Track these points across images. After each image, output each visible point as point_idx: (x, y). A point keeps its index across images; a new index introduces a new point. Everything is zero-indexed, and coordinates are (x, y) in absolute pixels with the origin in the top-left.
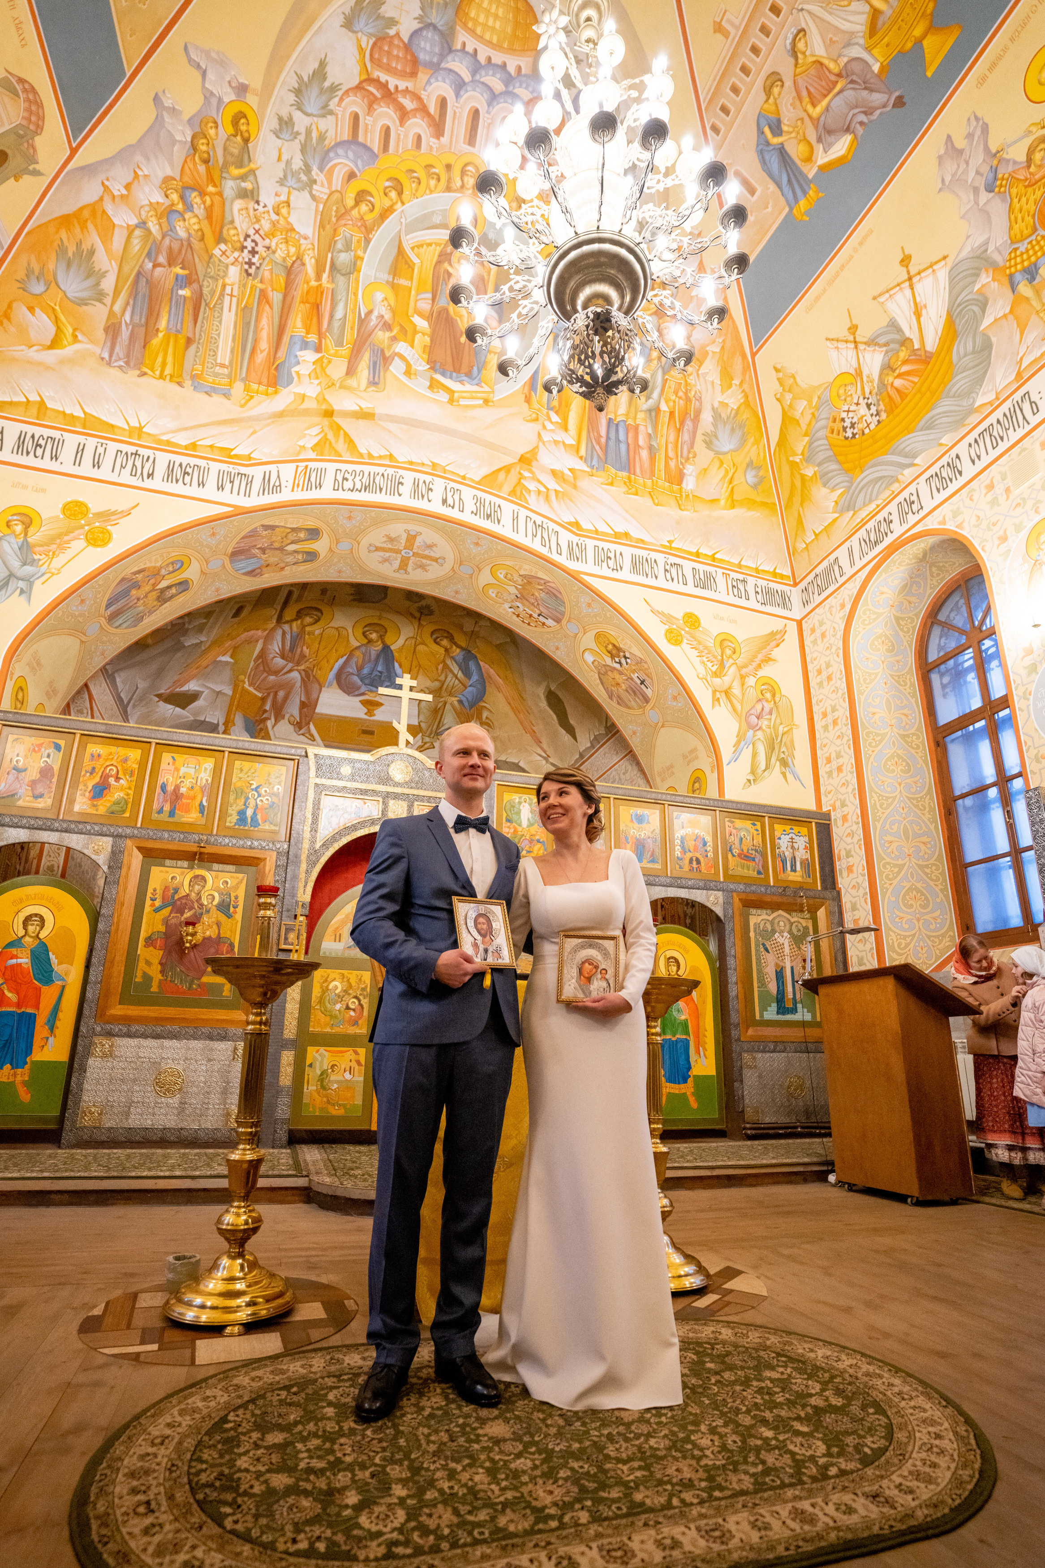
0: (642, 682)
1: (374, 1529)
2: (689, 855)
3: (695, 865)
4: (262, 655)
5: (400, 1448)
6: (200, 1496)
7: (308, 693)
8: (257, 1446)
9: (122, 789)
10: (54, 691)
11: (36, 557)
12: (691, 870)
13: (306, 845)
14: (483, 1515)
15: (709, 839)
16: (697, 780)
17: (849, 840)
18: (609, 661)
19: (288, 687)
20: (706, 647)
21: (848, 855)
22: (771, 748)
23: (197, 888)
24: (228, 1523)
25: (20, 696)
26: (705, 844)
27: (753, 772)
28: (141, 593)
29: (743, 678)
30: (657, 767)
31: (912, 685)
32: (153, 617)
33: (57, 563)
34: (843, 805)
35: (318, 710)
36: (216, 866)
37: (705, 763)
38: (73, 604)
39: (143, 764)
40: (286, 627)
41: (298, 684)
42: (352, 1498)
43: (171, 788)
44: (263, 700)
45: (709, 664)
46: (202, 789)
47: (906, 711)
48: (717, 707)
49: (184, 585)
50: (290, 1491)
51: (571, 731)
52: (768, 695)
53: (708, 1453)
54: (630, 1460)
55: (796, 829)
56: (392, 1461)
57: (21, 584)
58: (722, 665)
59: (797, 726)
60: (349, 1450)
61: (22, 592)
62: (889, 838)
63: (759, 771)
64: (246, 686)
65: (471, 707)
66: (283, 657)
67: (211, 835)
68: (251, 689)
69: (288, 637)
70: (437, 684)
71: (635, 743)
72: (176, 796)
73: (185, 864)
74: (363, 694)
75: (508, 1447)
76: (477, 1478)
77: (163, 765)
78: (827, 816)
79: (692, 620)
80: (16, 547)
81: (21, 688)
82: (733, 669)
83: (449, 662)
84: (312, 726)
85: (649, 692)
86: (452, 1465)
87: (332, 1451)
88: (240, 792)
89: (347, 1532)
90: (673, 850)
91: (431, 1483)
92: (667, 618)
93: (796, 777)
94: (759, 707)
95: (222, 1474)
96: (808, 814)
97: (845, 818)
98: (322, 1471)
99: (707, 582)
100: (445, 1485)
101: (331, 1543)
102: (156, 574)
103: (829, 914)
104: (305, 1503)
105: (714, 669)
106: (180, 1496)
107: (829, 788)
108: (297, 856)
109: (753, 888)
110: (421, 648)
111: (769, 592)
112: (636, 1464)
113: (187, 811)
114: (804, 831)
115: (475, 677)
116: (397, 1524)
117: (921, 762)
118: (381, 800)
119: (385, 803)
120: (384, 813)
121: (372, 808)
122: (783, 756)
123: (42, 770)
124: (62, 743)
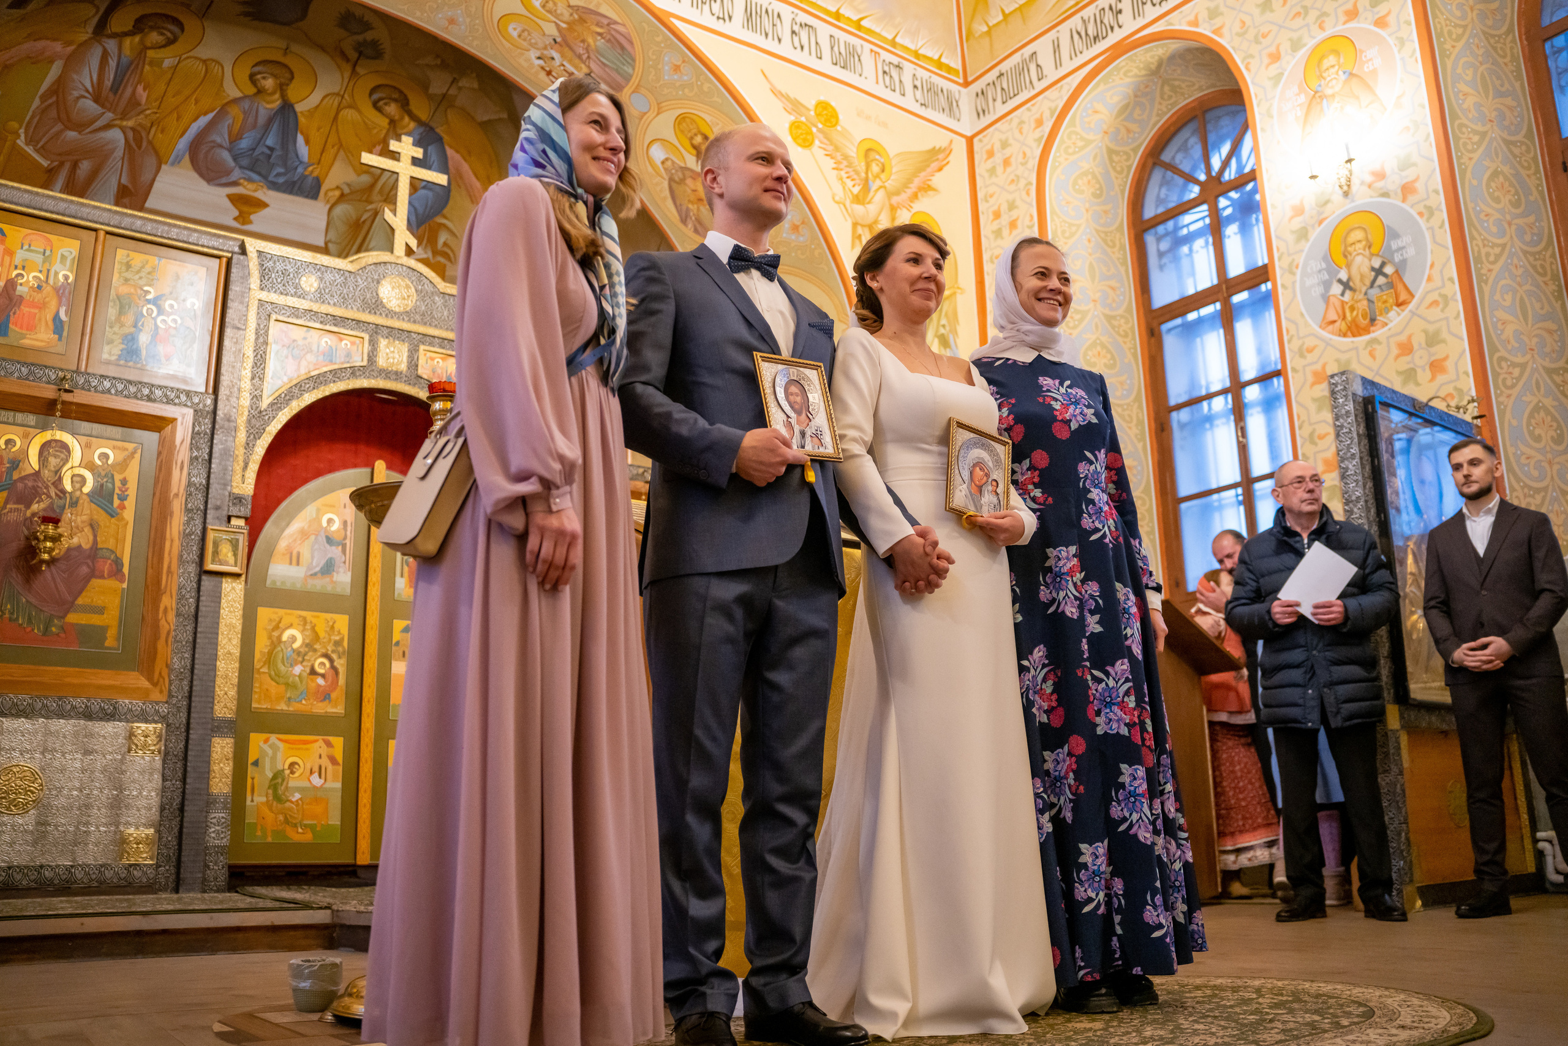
4: (59, 88)
13: (244, 402)
19: (100, 154)
20: (846, 157)
23: (53, 461)
29: (893, 209)
31: (1122, 247)
35: (152, 203)
36: (85, 426)
40: (111, 45)
41: (119, 153)
44: (52, 172)
45: (850, 183)
46: (58, 291)
47: (1113, 283)
58: (867, 187)
59: (962, 290)
64: (21, 142)
65: (419, 224)
66: (97, 99)
67: (77, 372)
68: (29, 150)
69: (113, 63)
70: (366, 179)
73: (31, 419)
74: (235, 184)
79: (827, 113)
82: (881, 195)
88: (125, 304)
92: (794, 105)
99: (847, 59)
105: (856, 190)
108: (229, 420)
110: (348, 114)
111: (931, 89)
113: (31, 328)
117: (1130, 356)
118: (367, 337)
119: (373, 343)
120: (372, 358)
121: (352, 349)
122: (942, 331)
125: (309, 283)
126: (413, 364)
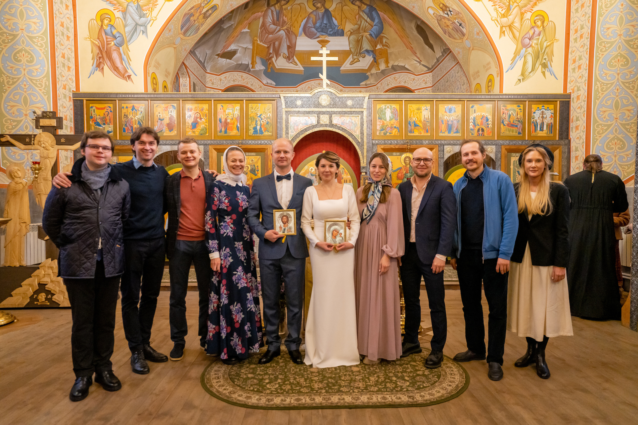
0: (460, 25)
1: (270, 387)
2: (477, 127)
3: (480, 132)
4: (264, 24)
5: (284, 372)
6: (231, 377)
7: (290, 41)
8: (247, 367)
9: (203, 123)
10: (169, 73)
11: (145, 12)
12: (479, 135)
14: (298, 388)
15: (490, 117)
16: (490, 81)
17: (578, 111)
18: (441, 13)
19: (280, 39)
21: (577, 120)
22: (537, 57)
24: (236, 383)
25: (155, 82)
26: (487, 120)
27: (522, 74)
28: (195, 18)
29: (522, 14)
30: (471, 72)
32: (204, 26)
33: (154, 13)
34: (579, 90)
35: (297, 49)
37: (494, 71)
38: (166, 34)
39: (210, 110)
40: (273, 8)
41: (285, 37)
42: (267, 381)
43: (223, 120)
45: (500, 10)
46: (237, 119)
47: (634, 23)
48: (503, 37)
49: (214, 8)
50: (252, 378)
51: (431, 47)
52: (539, 23)
53: (371, 382)
54: (347, 380)
55: (546, 106)
56: (281, 374)
57: (142, 28)
58: (509, 9)
59: (557, 40)
60: (271, 371)
61: (143, 32)
62: (604, 109)
63: (527, 73)
64: (259, 42)
65: (376, 37)
66: (274, 24)
67: (243, 140)
68: (261, 44)
69: (275, 13)
70: (357, 26)
71: (460, 57)
72: (226, 123)
74: (318, 37)
75: (314, 374)
76: (301, 380)
77: (219, 110)
78: (569, 96)
80: (135, 8)
81: (154, 78)
83: (361, 13)
84: (295, 58)
85: (464, 30)
86: (296, 377)
87: (266, 371)
88: (253, 119)
89: (263, 388)
90: (468, 125)
91: (288, 380)
93: (552, 73)
94: (531, 32)
95: (237, 373)
96: (556, 96)
97: (578, 98)
98: (262, 375)
100: (292, 381)
101: (258, 389)
102: (199, 7)
103: (562, 153)
104: (255, 381)
106: (226, 376)
107: (573, 78)
109: (514, 142)
110: (345, 8)
112: (347, 382)
113: (232, 130)
114: (552, 106)
115: (376, 21)
116: (275, 387)
118: (316, 115)
119: (318, 117)
120: (318, 121)
121: (313, 120)
123: (170, 119)
124: (175, 105)
125: (299, 103)
126: (331, 121)
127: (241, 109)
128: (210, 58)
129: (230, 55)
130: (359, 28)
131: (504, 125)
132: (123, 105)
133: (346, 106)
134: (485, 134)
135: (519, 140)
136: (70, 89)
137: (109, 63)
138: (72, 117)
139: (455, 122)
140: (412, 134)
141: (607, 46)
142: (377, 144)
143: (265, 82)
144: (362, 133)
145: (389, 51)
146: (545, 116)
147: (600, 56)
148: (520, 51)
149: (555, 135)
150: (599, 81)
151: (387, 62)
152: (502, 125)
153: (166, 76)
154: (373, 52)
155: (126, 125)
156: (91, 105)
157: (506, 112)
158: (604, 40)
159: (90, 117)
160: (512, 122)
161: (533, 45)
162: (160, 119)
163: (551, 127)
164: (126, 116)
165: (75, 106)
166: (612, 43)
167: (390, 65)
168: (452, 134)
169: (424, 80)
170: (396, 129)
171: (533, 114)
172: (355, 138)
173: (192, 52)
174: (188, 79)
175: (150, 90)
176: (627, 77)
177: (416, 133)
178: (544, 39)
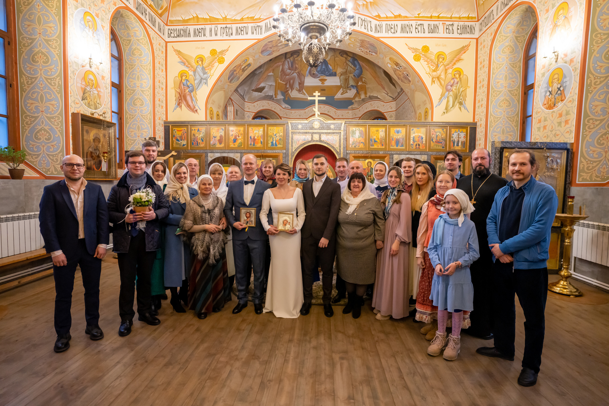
0: (407, 75)
2: (416, 143)
3: (418, 146)
4: (283, 70)
7: (300, 80)
9: (240, 139)
10: (220, 106)
11: (207, 71)
12: (416, 148)
13: (290, 151)
15: (424, 137)
16: (426, 112)
17: (481, 134)
19: (294, 79)
20: (431, 60)
21: (480, 140)
22: (456, 97)
25: (211, 113)
26: (422, 138)
27: (446, 109)
28: (237, 72)
29: (446, 70)
30: (416, 105)
31: (520, 67)
32: (242, 76)
33: (212, 71)
34: (481, 120)
35: (305, 84)
37: (428, 106)
38: (219, 83)
39: (244, 131)
40: (288, 60)
41: (297, 77)
43: (252, 137)
44: (286, 84)
45: (432, 67)
46: (261, 137)
47: (514, 80)
48: (433, 85)
49: (249, 65)
52: (457, 76)
55: (461, 130)
57: (205, 81)
58: (437, 66)
59: (469, 87)
61: (205, 83)
62: (495, 134)
63: (449, 108)
64: (279, 81)
66: (290, 69)
67: (265, 150)
68: (281, 82)
69: (290, 63)
70: (345, 70)
71: (409, 96)
72: (254, 140)
74: (319, 77)
77: (250, 131)
78: (475, 124)
79: (426, 49)
80: (201, 69)
81: (211, 111)
82: (442, 67)
83: (348, 62)
85: (410, 78)
88: (271, 137)
90: (409, 142)
92: (415, 50)
93: (465, 108)
94: (452, 82)
96: (467, 124)
97: (481, 125)
99: (433, 30)
102: (240, 65)
105: (433, 69)
107: (478, 112)
108: (288, 154)
109: (439, 153)
110: (336, 58)
111: (464, 27)
113: (258, 144)
114: (465, 130)
115: (358, 67)
117: (516, 101)
119: (312, 136)
120: (312, 138)
121: (308, 137)
122: (461, 100)
123: (221, 136)
124: (223, 128)
125: (300, 126)
126: (320, 138)
127: (264, 130)
128: (248, 92)
129: (260, 90)
130: (346, 71)
131: (433, 142)
132: (192, 128)
133: (330, 129)
134: (421, 148)
135: (443, 152)
136: (162, 119)
137: (185, 103)
138: (163, 136)
139: (401, 139)
140: (373, 147)
141: (498, 93)
142: (350, 153)
143: (283, 107)
144: (340, 146)
145: (367, 86)
146: (460, 136)
147: (493, 99)
148: (444, 94)
149: (466, 149)
150: (493, 116)
151: (366, 93)
152: (432, 142)
153: (219, 108)
154: (356, 87)
155: (194, 141)
156: (174, 129)
157: (434, 133)
158: (496, 89)
159: (173, 136)
160: (438, 140)
161: (453, 90)
162: (214, 137)
163: (464, 144)
164: (194, 135)
165: (165, 129)
166: (501, 92)
167: (368, 96)
168: (399, 147)
169: (390, 106)
170: (362, 144)
171: (452, 135)
172: (335, 150)
173: (236, 90)
174: (233, 108)
175: (209, 119)
176: (510, 114)
177: (375, 146)
178: (461, 86)
